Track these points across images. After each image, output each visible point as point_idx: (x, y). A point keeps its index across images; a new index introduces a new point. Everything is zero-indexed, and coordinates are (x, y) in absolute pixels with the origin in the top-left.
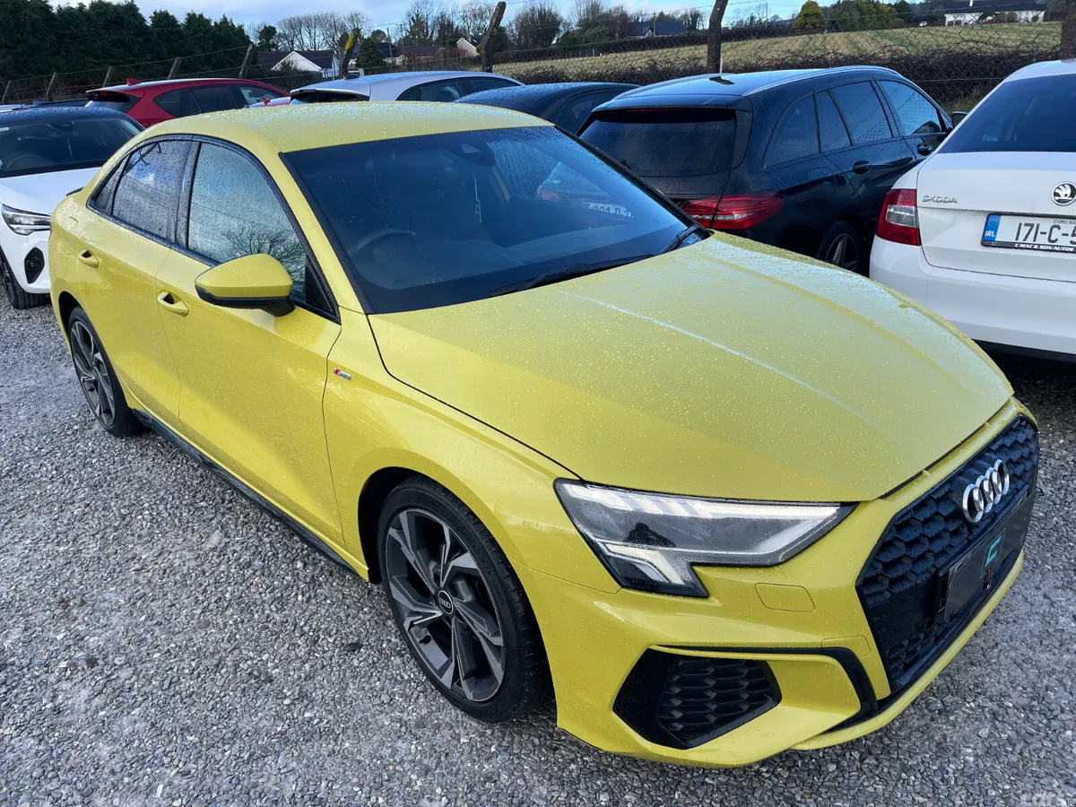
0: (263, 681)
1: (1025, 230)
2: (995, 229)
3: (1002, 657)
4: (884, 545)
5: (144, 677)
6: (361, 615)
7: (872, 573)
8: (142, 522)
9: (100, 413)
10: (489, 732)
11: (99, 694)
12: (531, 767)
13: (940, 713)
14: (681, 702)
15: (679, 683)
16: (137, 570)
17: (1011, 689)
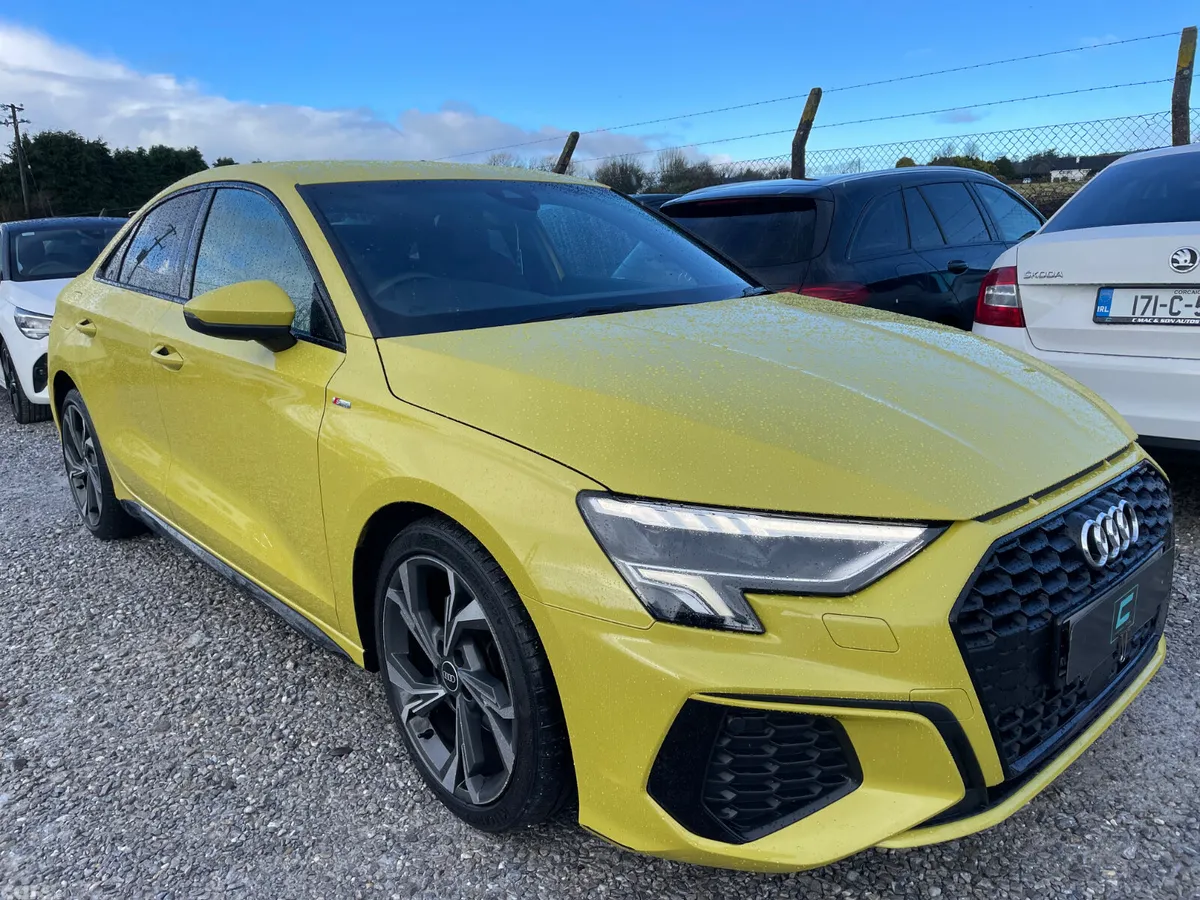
0: (223, 788)
1: (1142, 303)
2: (1109, 305)
3: (1148, 771)
4: (982, 577)
5: (79, 781)
6: (356, 719)
7: (970, 608)
8: (112, 622)
9: (87, 513)
10: (498, 847)
11: (22, 798)
12: (547, 888)
13: (1073, 831)
14: (732, 777)
15: (730, 749)
16: (95, 670)
17: (1162, 806)
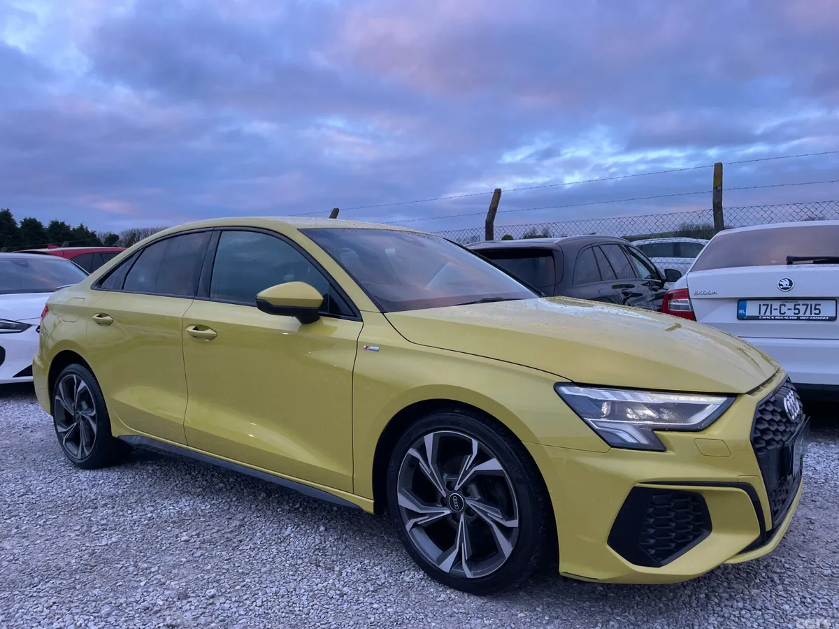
1: (763, 308)
2: (745, 310)
4: (758, 421)
7: (756, 436)
14: (654, 531)
15: (653, 514)
